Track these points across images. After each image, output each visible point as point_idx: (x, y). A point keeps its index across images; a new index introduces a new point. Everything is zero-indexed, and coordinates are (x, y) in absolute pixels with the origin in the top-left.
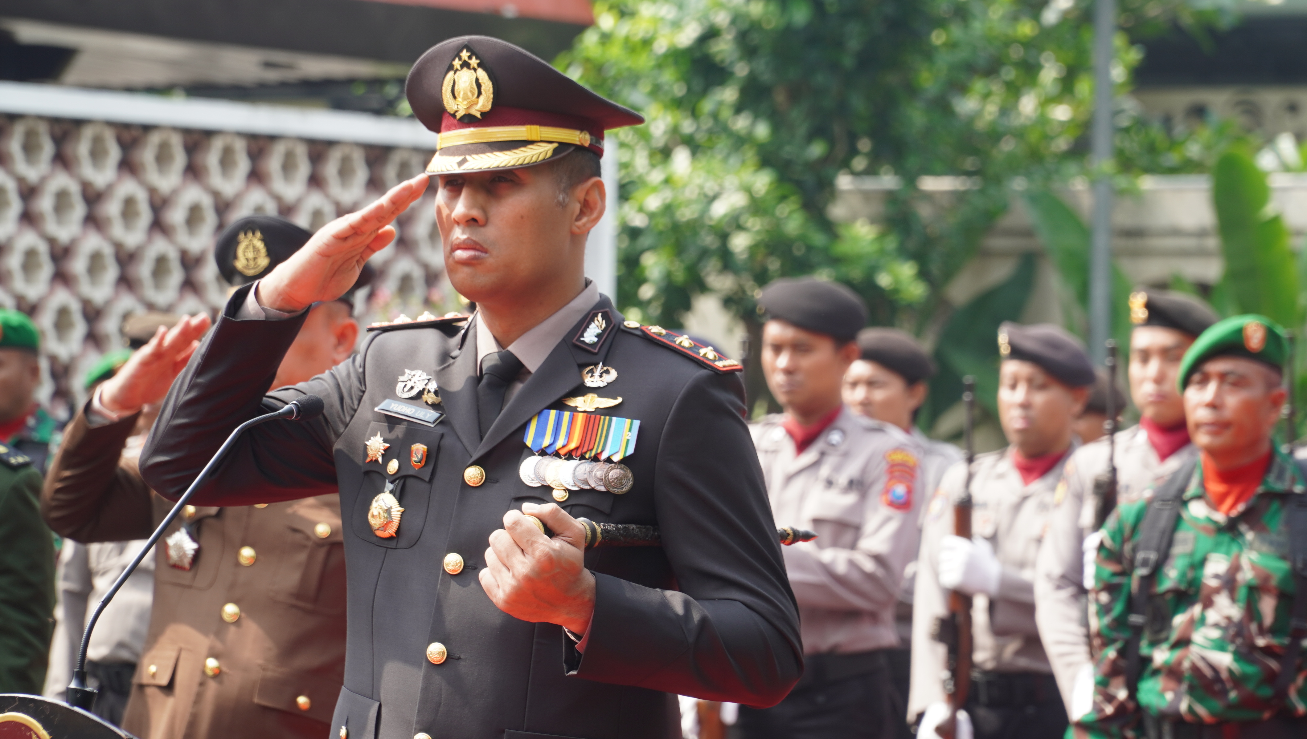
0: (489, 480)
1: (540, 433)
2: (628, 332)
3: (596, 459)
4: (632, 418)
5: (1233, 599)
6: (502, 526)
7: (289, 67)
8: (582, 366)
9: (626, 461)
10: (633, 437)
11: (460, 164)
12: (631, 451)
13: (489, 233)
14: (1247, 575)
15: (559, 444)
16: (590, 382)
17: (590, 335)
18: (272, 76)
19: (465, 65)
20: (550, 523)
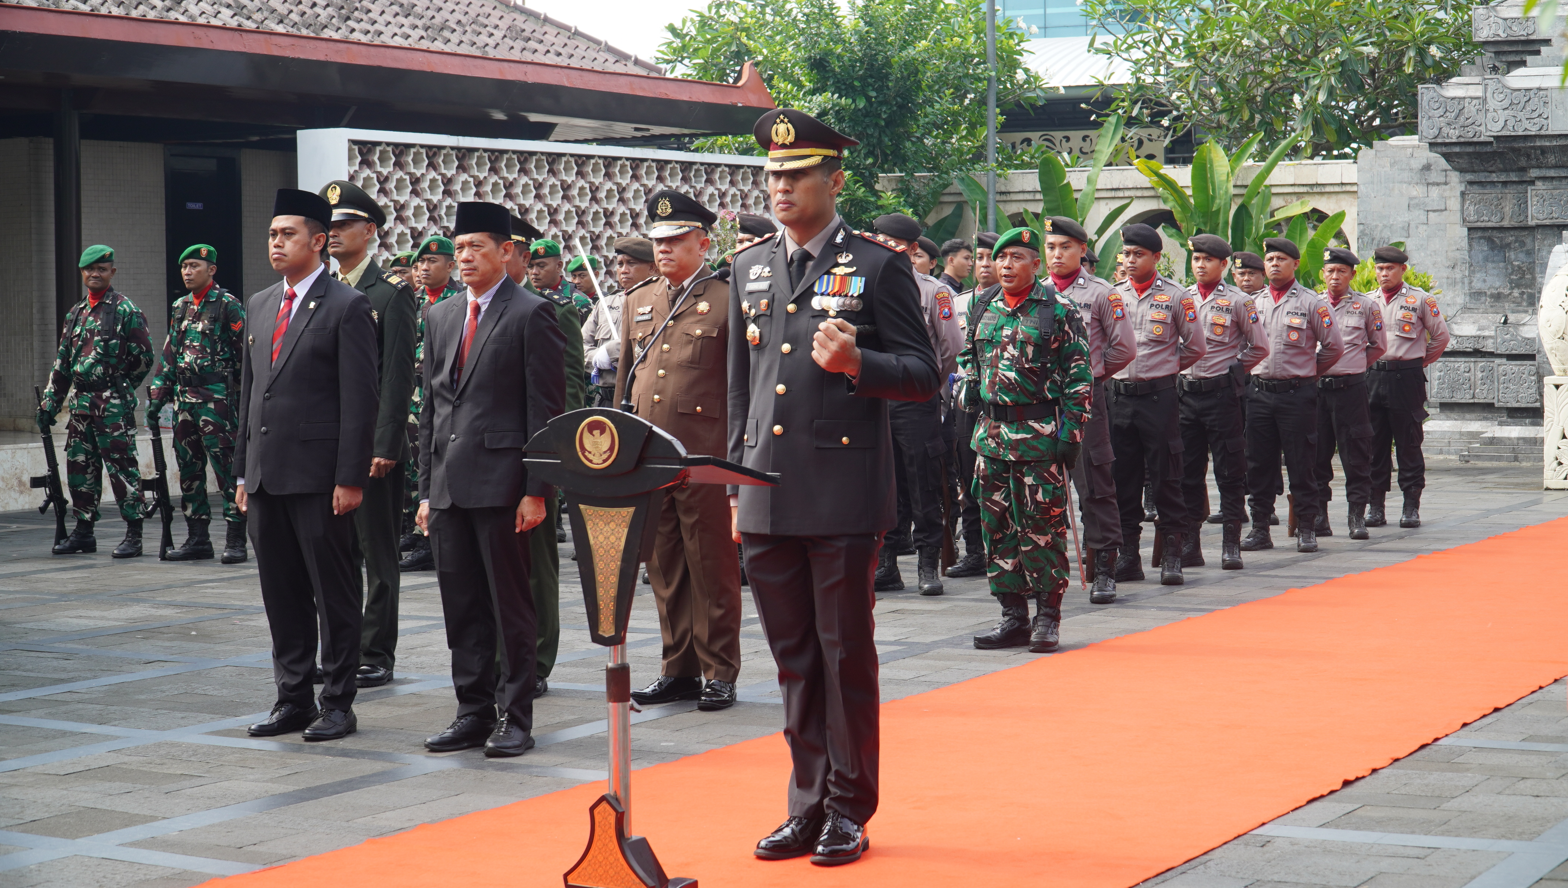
0: (799, 309)
1: (821, 286)
2: (855, 236)
3: (846, 296)
4: (861, 276)
5: (1014, 348)
6: (819, 330)
7: (648, 130)
8: (837, 254)
9: (860, 296)
10: (862, 285)
11: (781, 166)
12: (862, 291)
13: (794, 197)
14: (1020, 336)
15: (829, 290)
16: (840, 261)
17: (839, 239)
18: (639, 134)
19: (782, 121)
20: (841, 326)
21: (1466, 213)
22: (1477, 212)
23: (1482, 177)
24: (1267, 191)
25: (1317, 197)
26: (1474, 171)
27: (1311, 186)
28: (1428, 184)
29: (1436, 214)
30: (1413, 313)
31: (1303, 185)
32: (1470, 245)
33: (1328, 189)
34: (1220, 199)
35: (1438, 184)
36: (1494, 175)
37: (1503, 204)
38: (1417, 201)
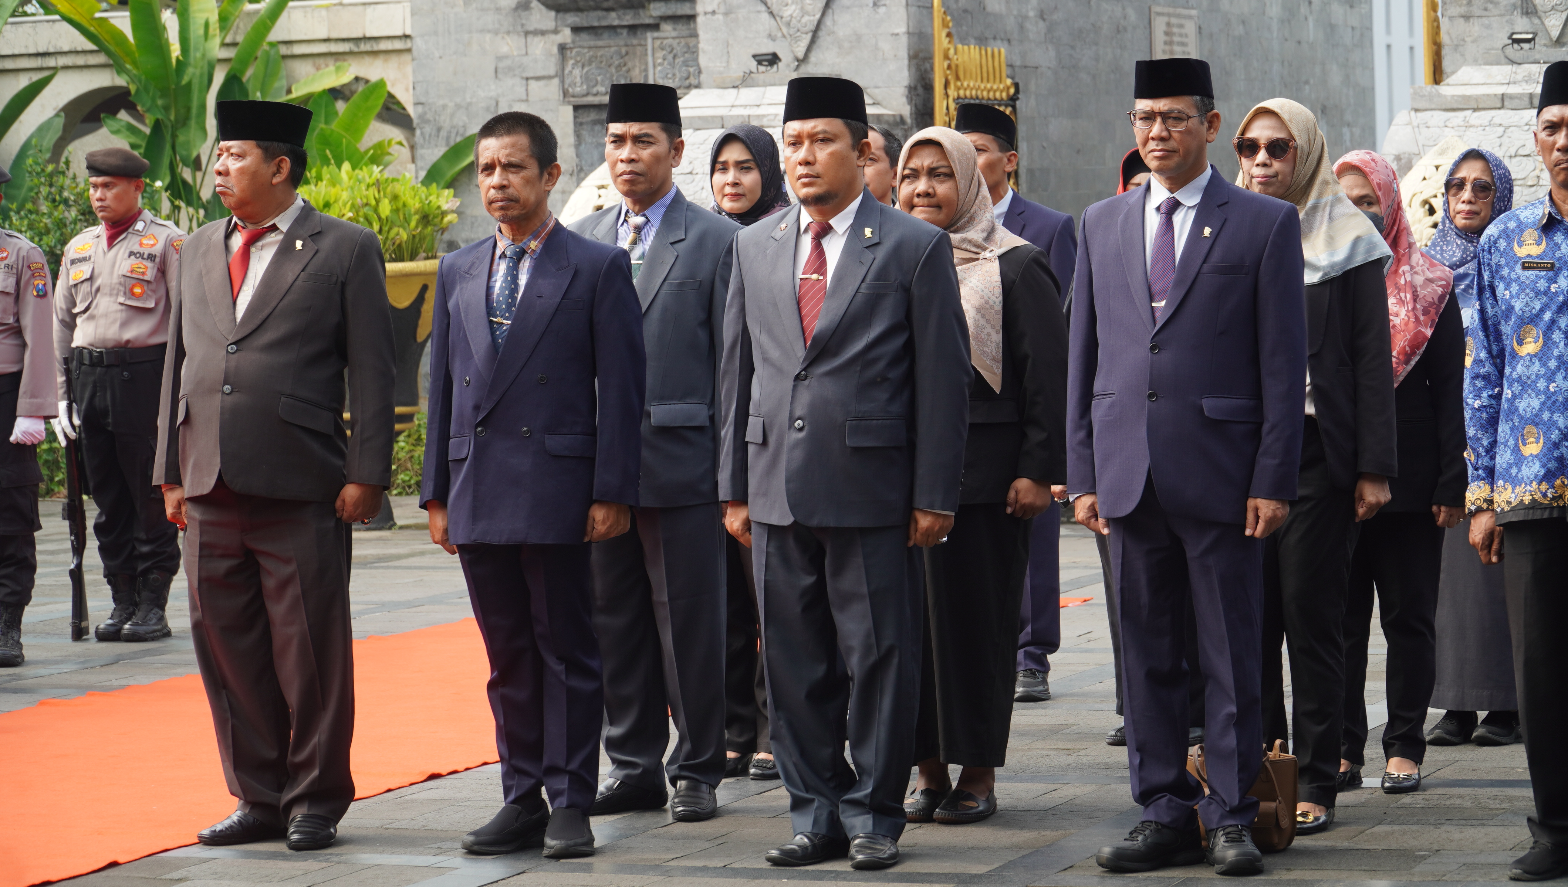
21: (568, 81)
22: (586, 78)
23: (593, 19)
24: (273, 52)
25: (368, 59)
26: (579, 10)
27: (356, 40)
28: (527, 33)
29: (541, 83)
30: (149, 264)
31: (344, 40)
32: (578, 135)
33: (384, 46)
34: (196, 67)
35: (543, 33)
36: (613, 14)
37: (630, 64)
38: (508, 62)
